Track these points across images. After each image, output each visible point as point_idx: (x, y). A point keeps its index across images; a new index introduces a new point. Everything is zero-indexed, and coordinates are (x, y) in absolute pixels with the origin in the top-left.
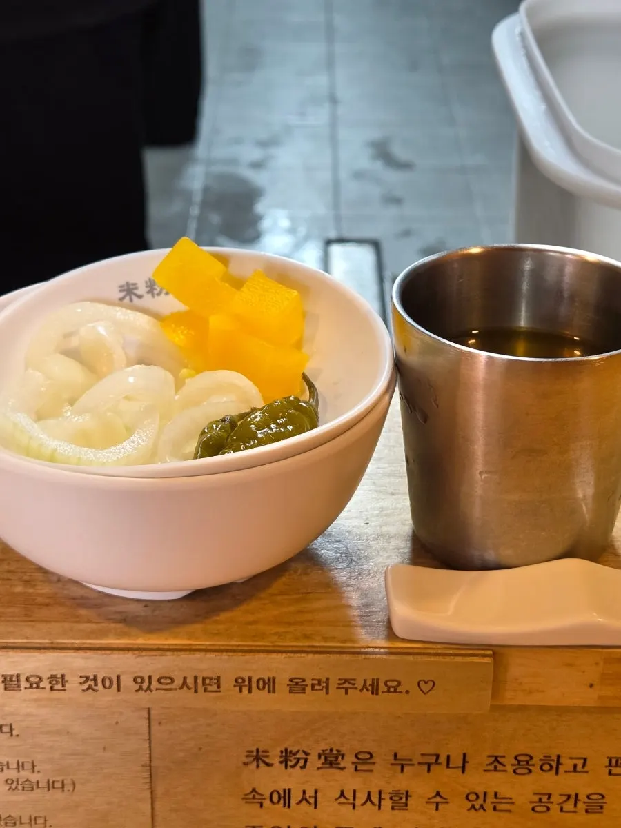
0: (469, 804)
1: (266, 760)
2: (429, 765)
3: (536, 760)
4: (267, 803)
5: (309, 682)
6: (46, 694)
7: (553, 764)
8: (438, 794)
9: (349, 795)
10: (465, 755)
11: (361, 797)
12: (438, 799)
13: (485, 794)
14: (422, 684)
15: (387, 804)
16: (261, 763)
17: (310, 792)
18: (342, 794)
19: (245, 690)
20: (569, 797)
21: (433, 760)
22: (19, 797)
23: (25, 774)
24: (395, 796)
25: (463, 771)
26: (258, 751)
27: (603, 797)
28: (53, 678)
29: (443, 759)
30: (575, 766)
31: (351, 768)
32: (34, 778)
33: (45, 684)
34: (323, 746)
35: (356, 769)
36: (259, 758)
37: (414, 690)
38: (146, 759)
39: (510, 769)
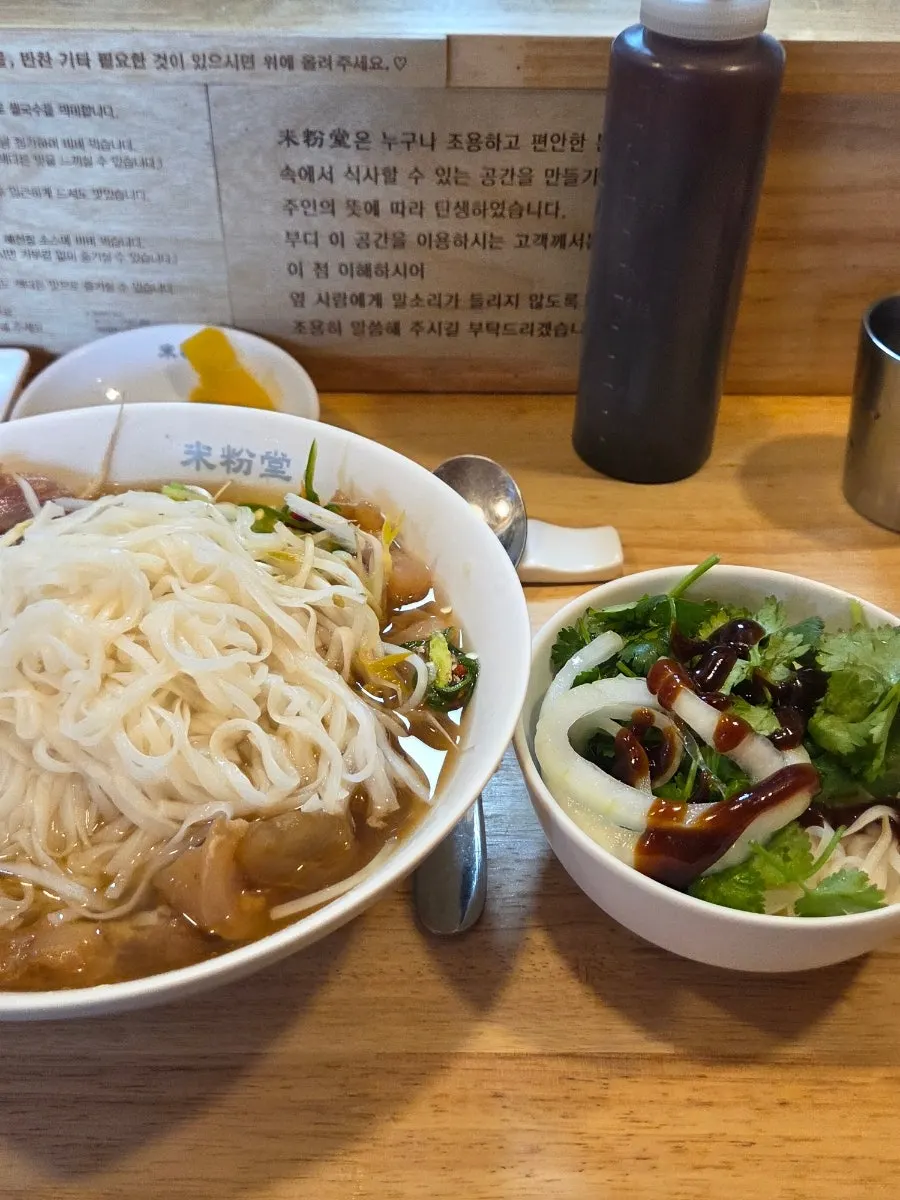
0: (438, 178)
1: (295, 139)
2: (408, 143)
3: (482, 139)
4: (297, 178)
5: (317, 59)
6: (131, 71)
7: (495, 142)
8: (416, 170)
9: (354, 170)
10: (433, 134)
11: (363, 173)
12: (416, 174)
13: (449, 169)
14: (397, 60)
15: (381, 178)
16: (291, 143)
17: (327, 169)
18: (350, 171)
19: (272, 66)
20: (507, 170)
21: (410, 138)
22: (123, 173)
23: (125, 152)
24: (386, 171)
25: (433, 149)
26: (288, 131)
27: (531, 170)
28: (135, 56)
29: (418, 138)
30: (511, 143)
31: (354, 146)
32: (132, 155)
33: (130, 62)
34: (333, 127)
35: (358, 146)
36: (288, 138)
37: (392, 67)
38: (208, 138)
39: (465, 146)
